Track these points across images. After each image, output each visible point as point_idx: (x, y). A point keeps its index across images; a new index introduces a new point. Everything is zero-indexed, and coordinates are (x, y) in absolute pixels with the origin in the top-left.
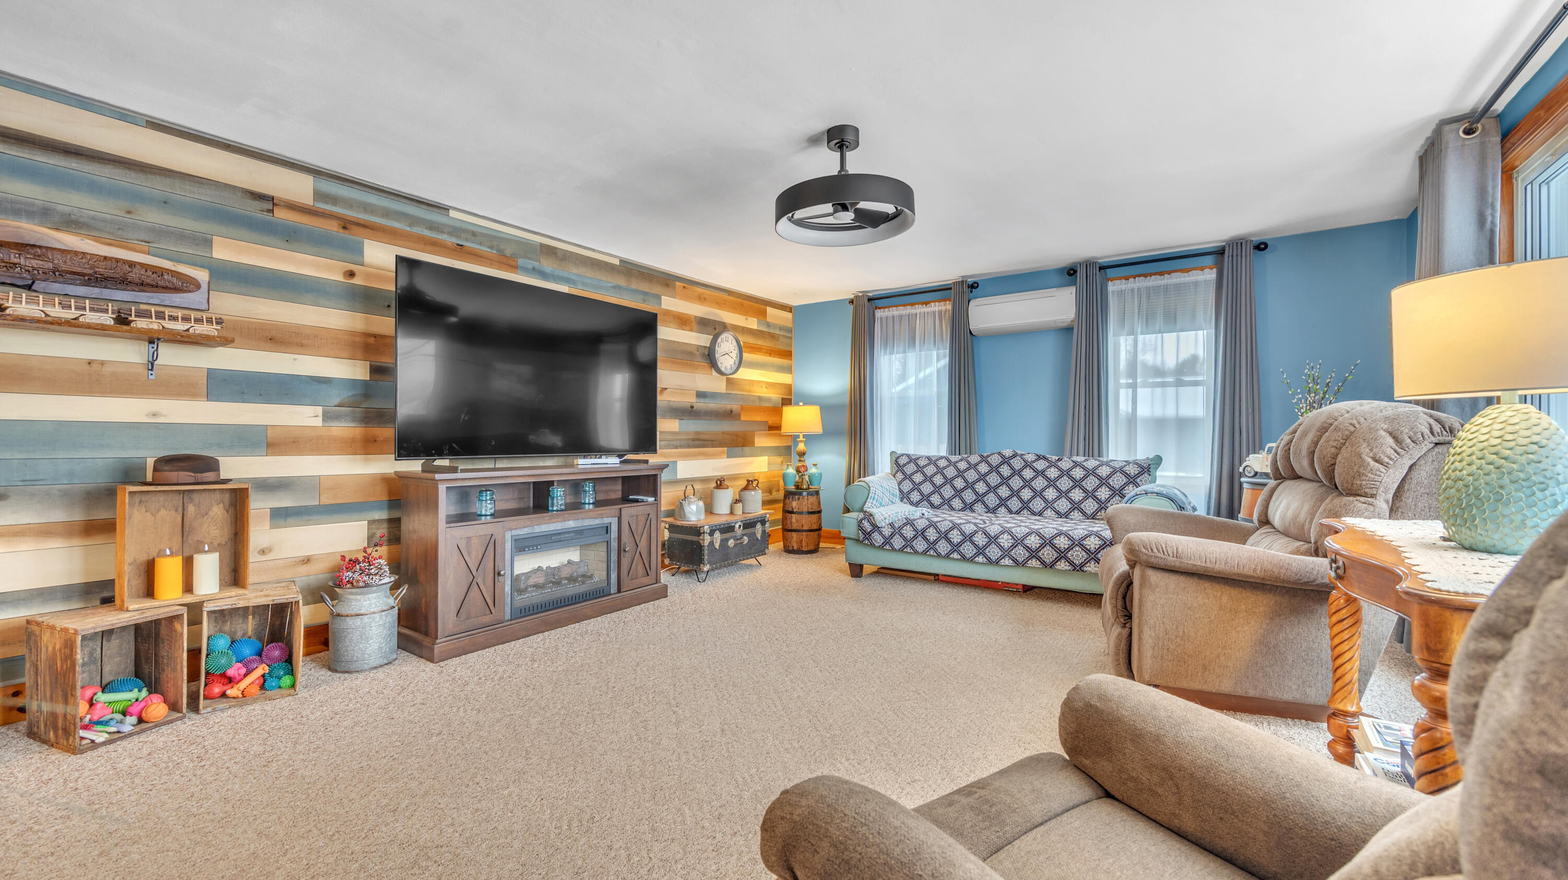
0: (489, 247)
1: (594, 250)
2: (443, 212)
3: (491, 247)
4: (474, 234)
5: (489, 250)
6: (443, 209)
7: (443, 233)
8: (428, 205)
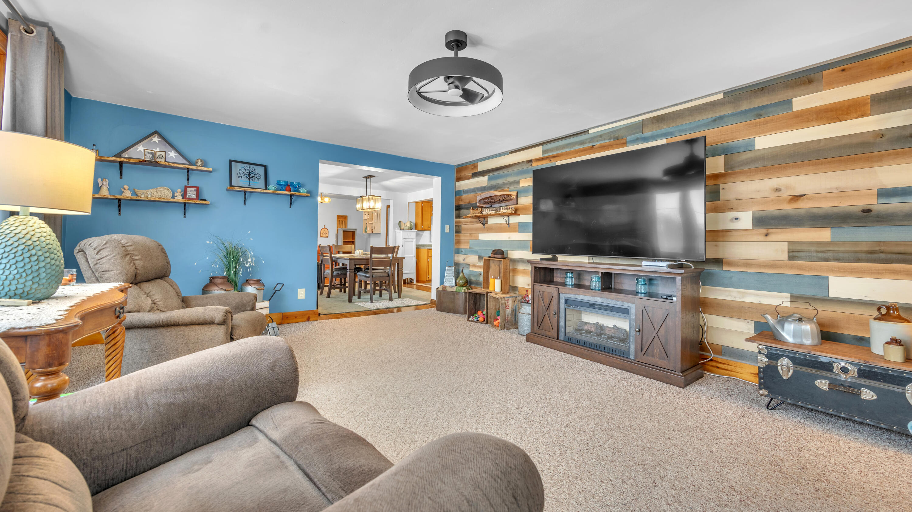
0: (609, 139)
1: (691, 101)
2: (586, 133)
3: (610, 139)
4: (601, 136)
5: (609, 141)
6: (586, 132)
7: (586, 143)
8: (579, 134)
